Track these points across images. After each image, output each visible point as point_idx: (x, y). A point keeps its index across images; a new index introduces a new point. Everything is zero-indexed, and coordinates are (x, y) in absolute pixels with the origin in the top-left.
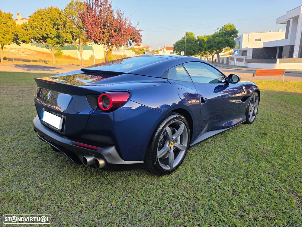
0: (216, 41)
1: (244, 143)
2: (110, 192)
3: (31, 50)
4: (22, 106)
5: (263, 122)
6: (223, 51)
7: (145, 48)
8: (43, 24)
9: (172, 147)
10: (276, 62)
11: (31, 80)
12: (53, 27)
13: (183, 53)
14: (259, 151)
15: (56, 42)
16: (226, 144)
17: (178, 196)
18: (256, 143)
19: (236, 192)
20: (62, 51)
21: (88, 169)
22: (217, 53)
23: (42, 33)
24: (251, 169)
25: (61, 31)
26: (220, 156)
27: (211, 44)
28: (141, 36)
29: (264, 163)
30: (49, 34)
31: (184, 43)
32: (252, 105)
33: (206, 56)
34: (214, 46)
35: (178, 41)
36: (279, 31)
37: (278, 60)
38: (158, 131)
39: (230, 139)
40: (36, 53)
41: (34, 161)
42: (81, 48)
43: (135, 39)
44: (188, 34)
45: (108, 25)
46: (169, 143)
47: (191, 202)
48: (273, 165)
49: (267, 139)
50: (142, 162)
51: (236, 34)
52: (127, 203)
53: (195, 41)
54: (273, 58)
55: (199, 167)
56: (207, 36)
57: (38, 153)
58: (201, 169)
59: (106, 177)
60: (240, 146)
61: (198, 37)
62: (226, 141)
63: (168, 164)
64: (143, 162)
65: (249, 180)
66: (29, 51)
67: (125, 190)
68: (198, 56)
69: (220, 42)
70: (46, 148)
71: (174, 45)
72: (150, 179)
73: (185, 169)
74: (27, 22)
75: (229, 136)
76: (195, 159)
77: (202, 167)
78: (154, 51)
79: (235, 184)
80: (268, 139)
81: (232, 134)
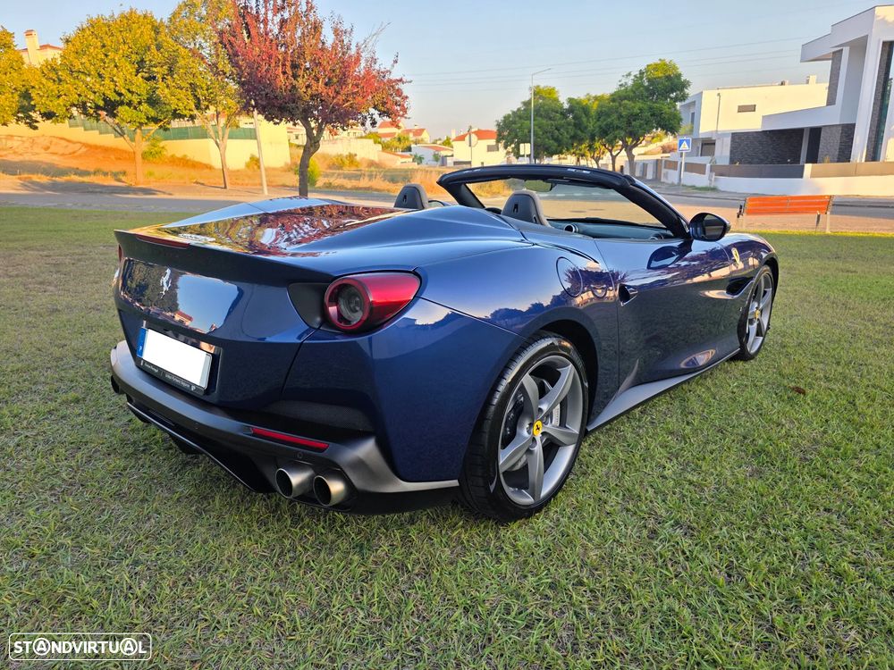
0: (624, 113)
1: (738, 417)
2: (357, 576)
3: (68, 141)
4: (59, 311)
5: (787, 355)
6: (644, 143)
7: (411, 135)
8: (105, 63)
9: (538, 435)
10: (801, 175)
11: (76, 231)
12: (138, 72)
13: (526, 149)
14: (787, 443)
15: (148, 118)
16: (688, 423)
17: (567, 584)
18: (775, 417)
19: (739, 569)
20: (162, 144)
21: (284, 506)
22: (629, 149)
23: (102, 88)
24: (772, 497)
25: (161, 85)
26: (675, 461)
27: (609, 120)
28: (407, 97)
29: (807, 478)
30: (123, 91)
31: (529, 118)
32: (756, 305)
33: (593, 157)
34: (618, 127)
35: (511, 113)
36: (808, 82)
37: (808, 168)
38: (501, 388)
39: (696, 406)
40: (84, 150)
41: (116, 481)
42: (223, 135)
43: (388, 106)
44: (538, 93)
45: (308, 65)
46: (531, 425)
47: (608, 602)
48: (836, 486)
49: (807, 407)
50: (455, 483)
51: (682, 90)
52: (414, 609)
53: (562, 113)
54: (791, 163)
55: (617, 495)
56: (596, 98)
57: (124, 455)
58: (623, 499)
59: (341, 527)
60: (729, 429)
61: (570, 100)
62: (686, 412)
63: (526, 488)
64: (458, 484)
65: (773, 532)
66: (64, 143)
67: (402, 567)
68: (569, 156)
69: (635, 117)
70: (147, 442)
71: (498, 125)
72: (473, 532)
73: (575, 502)
74: (57, 56)
75: (692, 397)
76: (601, 471)
77: (624, 495)
78: (439, 142)
79: (733, 546)
80: (808, 404)
81: (700, 390)
